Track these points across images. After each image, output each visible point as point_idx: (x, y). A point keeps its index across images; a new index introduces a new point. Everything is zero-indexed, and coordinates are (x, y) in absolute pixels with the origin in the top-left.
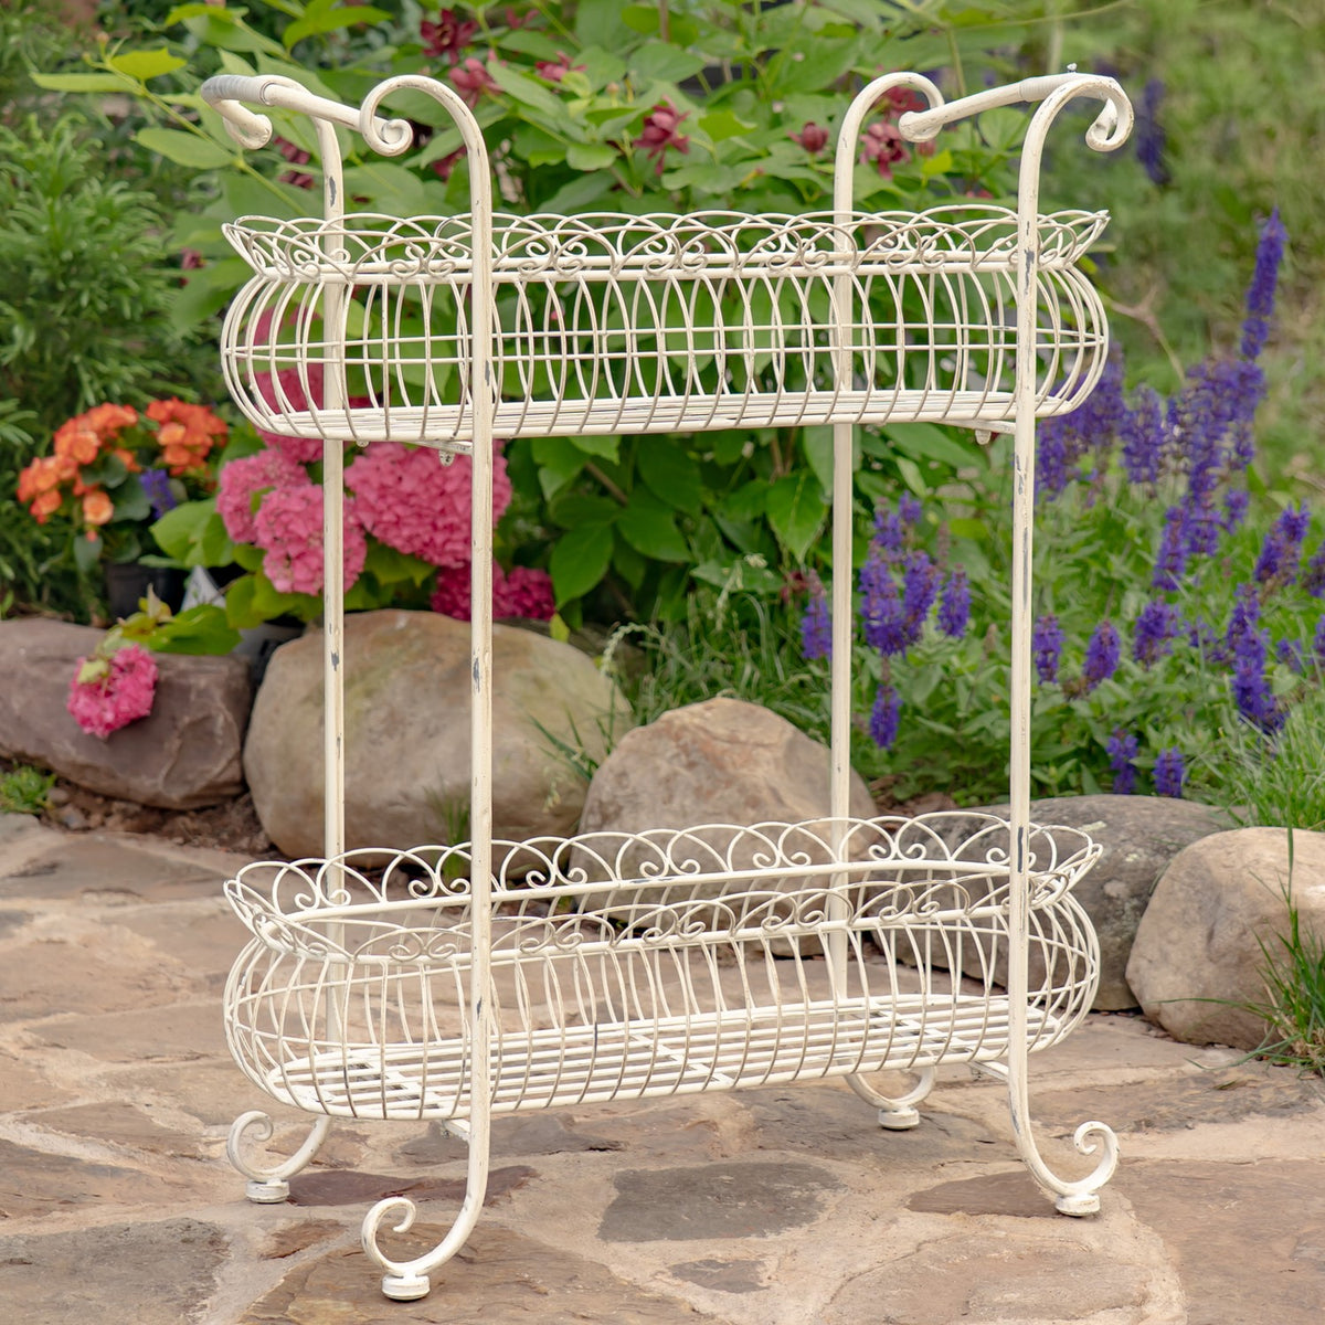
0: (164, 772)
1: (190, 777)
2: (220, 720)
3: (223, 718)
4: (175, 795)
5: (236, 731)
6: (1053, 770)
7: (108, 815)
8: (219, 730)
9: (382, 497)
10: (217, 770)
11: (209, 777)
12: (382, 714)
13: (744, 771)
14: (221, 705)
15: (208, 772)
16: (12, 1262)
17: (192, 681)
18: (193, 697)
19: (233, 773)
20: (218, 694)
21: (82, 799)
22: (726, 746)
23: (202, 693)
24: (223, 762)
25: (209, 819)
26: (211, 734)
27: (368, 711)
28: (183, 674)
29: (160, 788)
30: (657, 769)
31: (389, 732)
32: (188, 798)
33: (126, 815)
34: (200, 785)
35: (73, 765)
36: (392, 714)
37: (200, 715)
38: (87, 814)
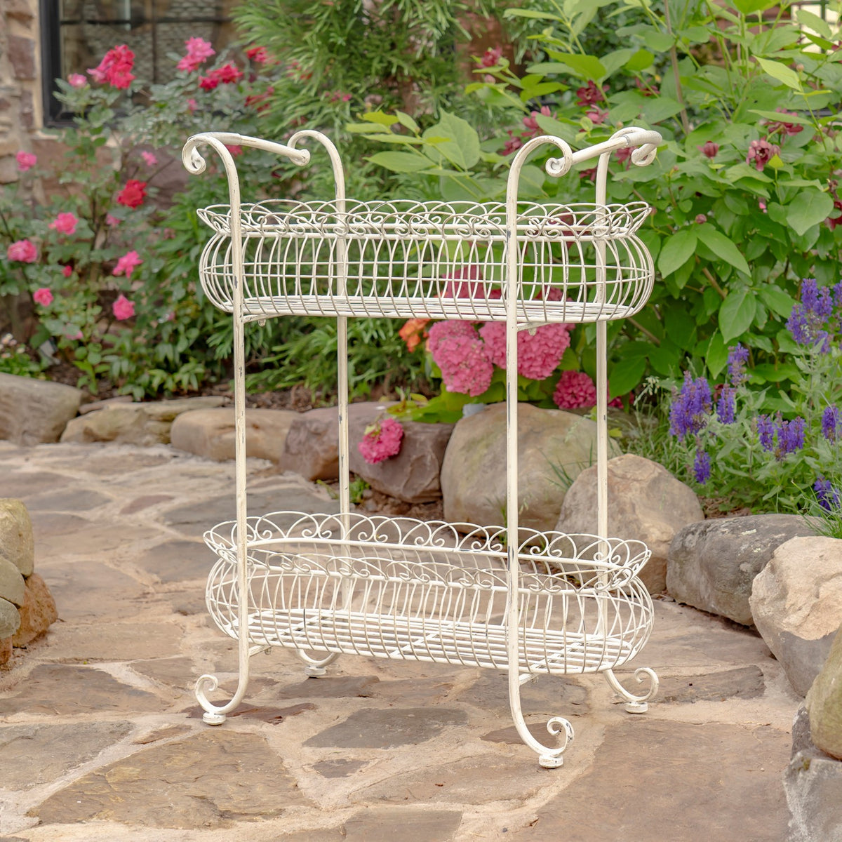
0: (403, 484)
1: (415, 486)
2: (429, 458)
3: (430, 456)
4: (408, 496)
5: (437, 463)
6: (792, 498)
7: (386, 504)
8: (428, 463)
9: (495, 343)
10: (427, 483)
11: (424, 486)
12: (490, 457)
13: (622, 494)
14: (430, 450)
15: (421, 484)
16: (23, 737)
17: (418, 437)
18: (418, 445)
19: (435, 485)
20: (429, 444)
21: (377, 497)
22: (619, 480)
23: (422, 443)
24: (430, 480)
25: (429, 509)
26: (425, 465)
27: (485, 455)
28: (416, 433)
29: (401, 492)
30: (588, 491)
31: (491, 467)
32: (414, 498)
33: (393, 505)
34: (420, 490)
35: (368, 478)
36: (494, 458)
37: (420, 455)
38: (377, 503)
